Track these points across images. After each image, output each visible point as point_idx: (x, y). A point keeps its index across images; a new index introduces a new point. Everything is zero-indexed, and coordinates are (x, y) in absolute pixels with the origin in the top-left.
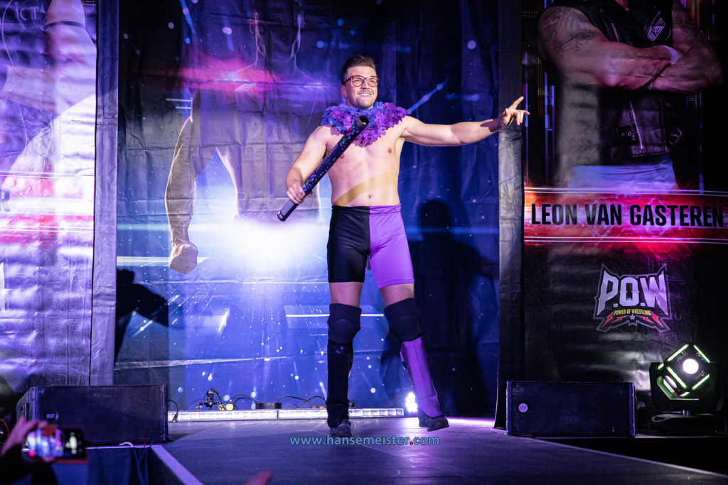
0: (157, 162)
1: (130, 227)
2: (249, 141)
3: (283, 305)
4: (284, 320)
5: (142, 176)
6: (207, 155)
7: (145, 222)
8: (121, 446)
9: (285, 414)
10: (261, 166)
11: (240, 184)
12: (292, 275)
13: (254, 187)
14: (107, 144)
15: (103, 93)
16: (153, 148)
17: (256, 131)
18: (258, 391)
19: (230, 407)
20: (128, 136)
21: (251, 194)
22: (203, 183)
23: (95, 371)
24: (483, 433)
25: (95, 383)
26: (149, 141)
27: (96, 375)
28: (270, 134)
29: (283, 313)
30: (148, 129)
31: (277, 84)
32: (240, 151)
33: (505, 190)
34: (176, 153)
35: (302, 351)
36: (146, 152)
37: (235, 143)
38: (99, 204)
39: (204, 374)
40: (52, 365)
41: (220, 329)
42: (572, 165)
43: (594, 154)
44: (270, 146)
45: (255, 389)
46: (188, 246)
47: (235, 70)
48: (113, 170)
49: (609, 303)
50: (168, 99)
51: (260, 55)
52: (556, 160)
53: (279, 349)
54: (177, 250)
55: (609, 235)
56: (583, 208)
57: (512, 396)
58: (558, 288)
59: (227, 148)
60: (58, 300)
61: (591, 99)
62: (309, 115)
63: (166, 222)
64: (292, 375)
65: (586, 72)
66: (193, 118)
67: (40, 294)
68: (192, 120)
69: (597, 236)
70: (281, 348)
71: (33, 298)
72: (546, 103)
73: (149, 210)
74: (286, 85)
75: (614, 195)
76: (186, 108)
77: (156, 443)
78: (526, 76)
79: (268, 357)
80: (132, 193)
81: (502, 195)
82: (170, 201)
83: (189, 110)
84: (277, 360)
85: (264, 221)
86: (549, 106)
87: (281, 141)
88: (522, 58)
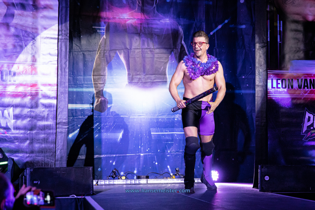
0: (88, 58)
1: (75, 90)
2: (133, 47)
3: (150, 128)
4: (150, 135)
5: (81, 65)
6: (112, 54)
7: (82, 87)
8: (70, 197)
9: (151, 181)
10: (139, 60)
11: (129, 69)
12: (154, 113)
13: (135, 70)
14: (64, 49)
15: (62, 24)
16: (86, 51)
17: (136, 43)
18: (138, 170)
19: (124, 178)
20: (74, 45)
21: (134, 74)
22: (110, 68)
23: (57, 160)
24: (247, 190)
25: (57, 166)
26: (84, 48)
27: (58, 162)
28: (143, 44)
29: (150, 132)
30: (84, 41)
31: (147, 20)
32: (129, 53)
33: (258, 72)
34: (97, 53)
35: (159, 150)
36: (83, 53)
37: (127, 49)
38: (60, 78)
39: (111, 162)
40: (36, 157)
41: (119, 140)
42: (290, 59)
43: (302, 55)
44: (143, 50)
45: (136, 169)
46: (103, 99)
47: (126, 13)
48: (66, 61)
49: (309, 127)
50: (93, 27)
51: (138, 5)
52: (283, 57)
53: (148, 149)
54: (98, 101)
55: (309, 94)
56: (296, 81)
57: (261, 172)
58: (284, 120)
59: (122, 51)
60: (39, 125)
61: (300, 27)
62: (162, 35)
63: (92, 87)
64: (154, 162)
65: (298, 14)
66: (106, 36)
67: (30, 122)
68: (105, 37)
69: (303, 94)
70: (149, 149)
71: (27, 125)
72: (278, 30)
73: (84, 81)
74: (151, 20)
75: (311, 74)
76: (103, 31)
77: (88, 195)
78: (269, 16)
79: (142, 154)
80: (76, 73)
81: (257, 74)
82: (94, 77)
83: (104, 32)
84: (147, 155)
85: (140, 87)
86: (280, 31)
87: (149, 48)
88: (267, 7)
